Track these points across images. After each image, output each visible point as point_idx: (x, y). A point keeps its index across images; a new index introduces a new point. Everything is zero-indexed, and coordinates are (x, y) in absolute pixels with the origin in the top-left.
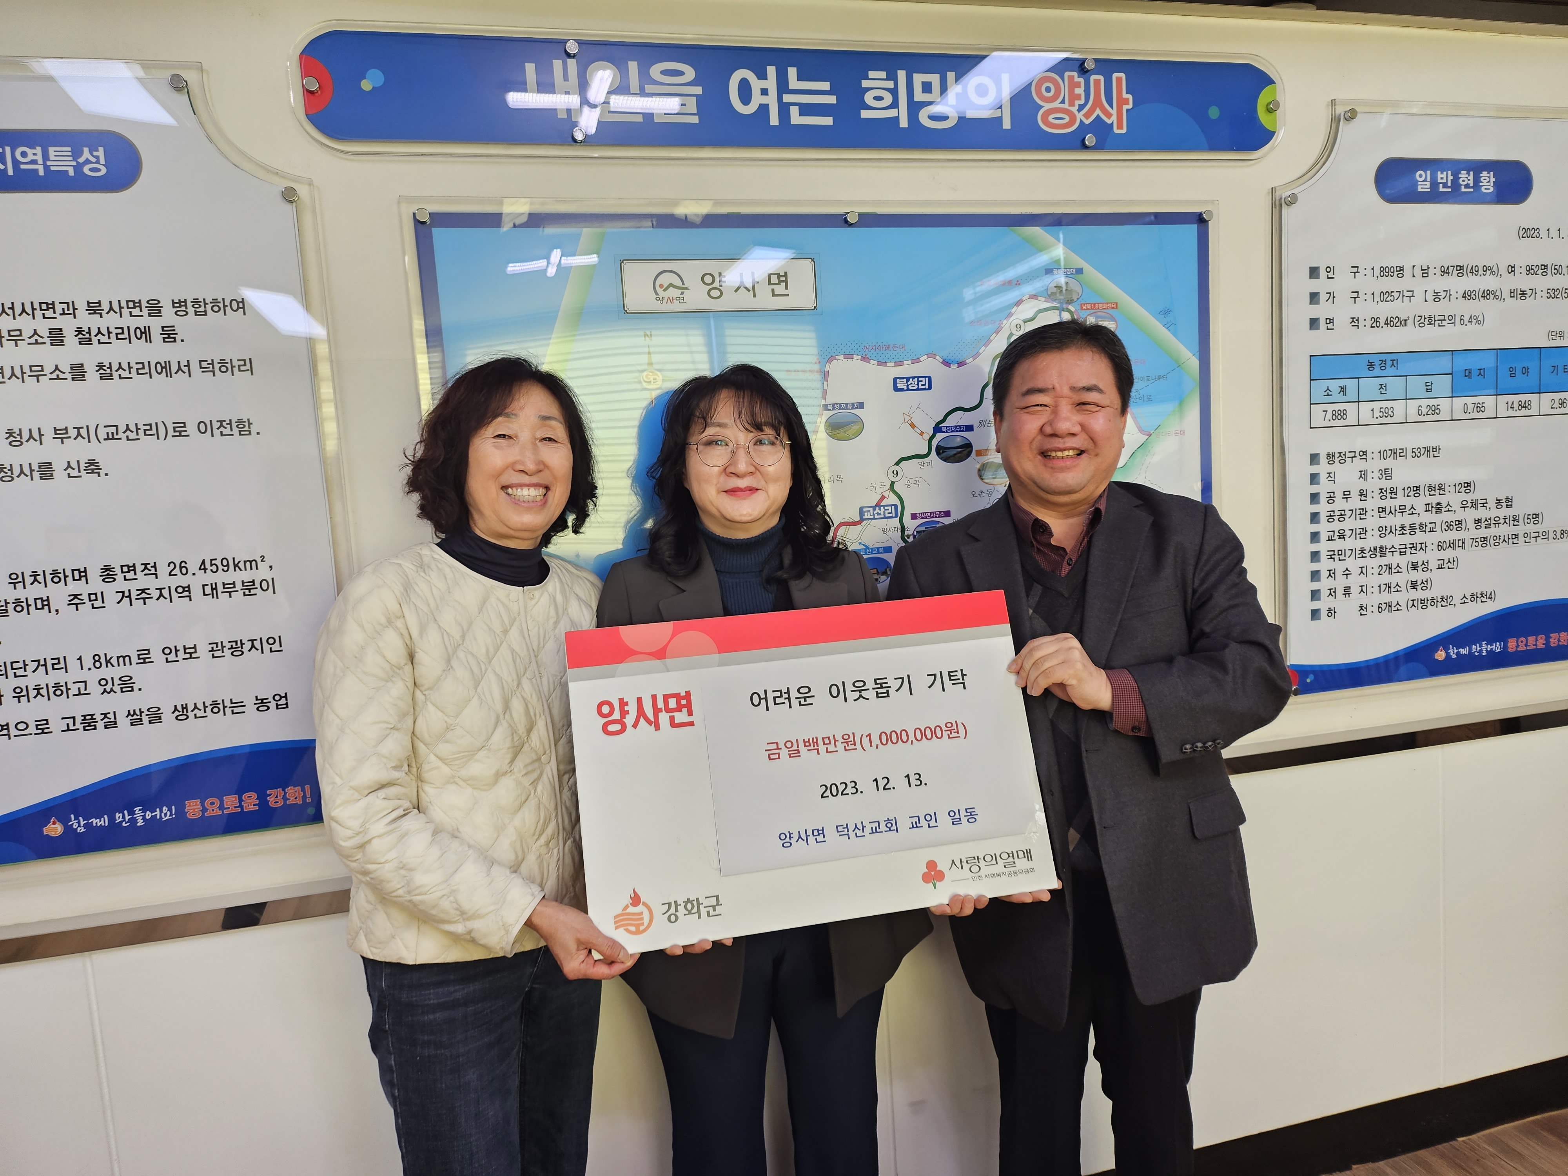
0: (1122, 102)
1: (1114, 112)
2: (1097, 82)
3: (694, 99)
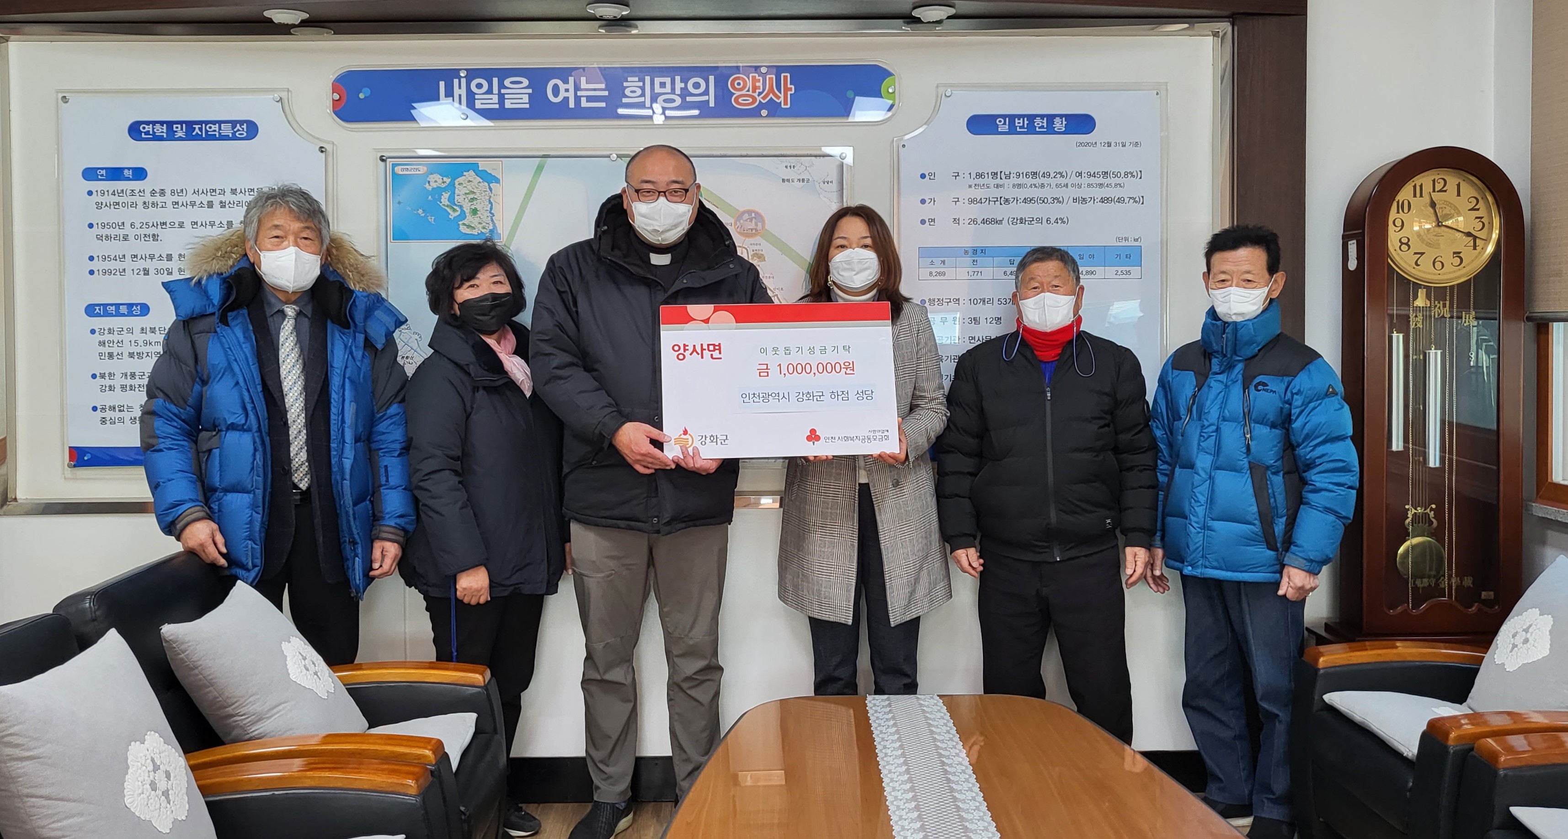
0: (787, 89)
1: (782, 96)
2: (770, 79)
3: (527, 96)
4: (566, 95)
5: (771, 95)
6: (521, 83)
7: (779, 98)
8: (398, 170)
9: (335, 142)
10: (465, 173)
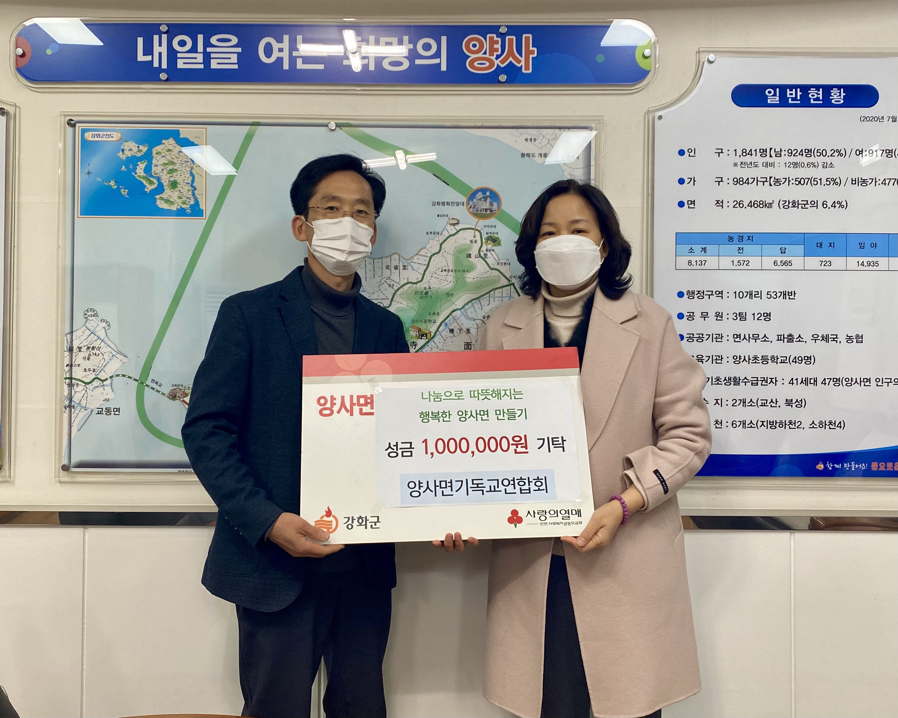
0: (529, 52)
1: (523, 59)
2: (511, 41)
3: (236, 55)
4: (280, 55)
5: (511, 59)
6: (229, 40)
7: (519, 62)
8: (89, 136)
9: (17, 105)
10: (164, 141)
